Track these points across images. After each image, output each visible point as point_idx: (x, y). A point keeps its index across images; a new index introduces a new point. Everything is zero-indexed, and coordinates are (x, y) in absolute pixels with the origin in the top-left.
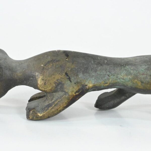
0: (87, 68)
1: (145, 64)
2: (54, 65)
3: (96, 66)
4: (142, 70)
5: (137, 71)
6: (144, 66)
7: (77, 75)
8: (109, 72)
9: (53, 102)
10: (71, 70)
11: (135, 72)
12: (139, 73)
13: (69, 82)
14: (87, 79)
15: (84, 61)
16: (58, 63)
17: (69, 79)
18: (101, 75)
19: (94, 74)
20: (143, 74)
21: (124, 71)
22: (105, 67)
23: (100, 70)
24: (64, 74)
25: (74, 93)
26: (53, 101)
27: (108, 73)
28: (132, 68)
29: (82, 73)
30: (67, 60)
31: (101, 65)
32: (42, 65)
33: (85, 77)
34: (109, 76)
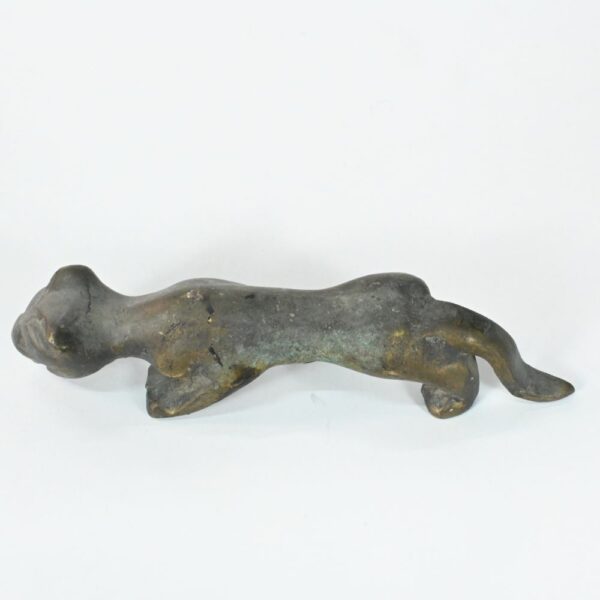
0: (252, 336)
1: (372, 326)
2: (185, 334)
3: (270, 330)
4: (363, 345)
5: (353, 346)
6: (368, 335)
7: (234, 351)
8: (299, 342)
9: (193, 392)
10: (220, 341)
11: (350, 347)
12: (357, 350)
13: (217, 364)
14: (254, 358)
15: (245, 321)
16: (191, 329)
17: (218, 360)
18: (282, 348)
19: (267, 347)
20: (366, 355)
21: (329, 343)
22: (289, 331)
23: (280, 337)
24: (206, 350)
25: (229, 385)
26: (192, 389)
27: (296, 344)
28: (345, 337)
29: (242, 346)
30: (210, 320)
31: (283, 327)
32: (161, 333)
33: (249, 353)
34: (297, 349)
